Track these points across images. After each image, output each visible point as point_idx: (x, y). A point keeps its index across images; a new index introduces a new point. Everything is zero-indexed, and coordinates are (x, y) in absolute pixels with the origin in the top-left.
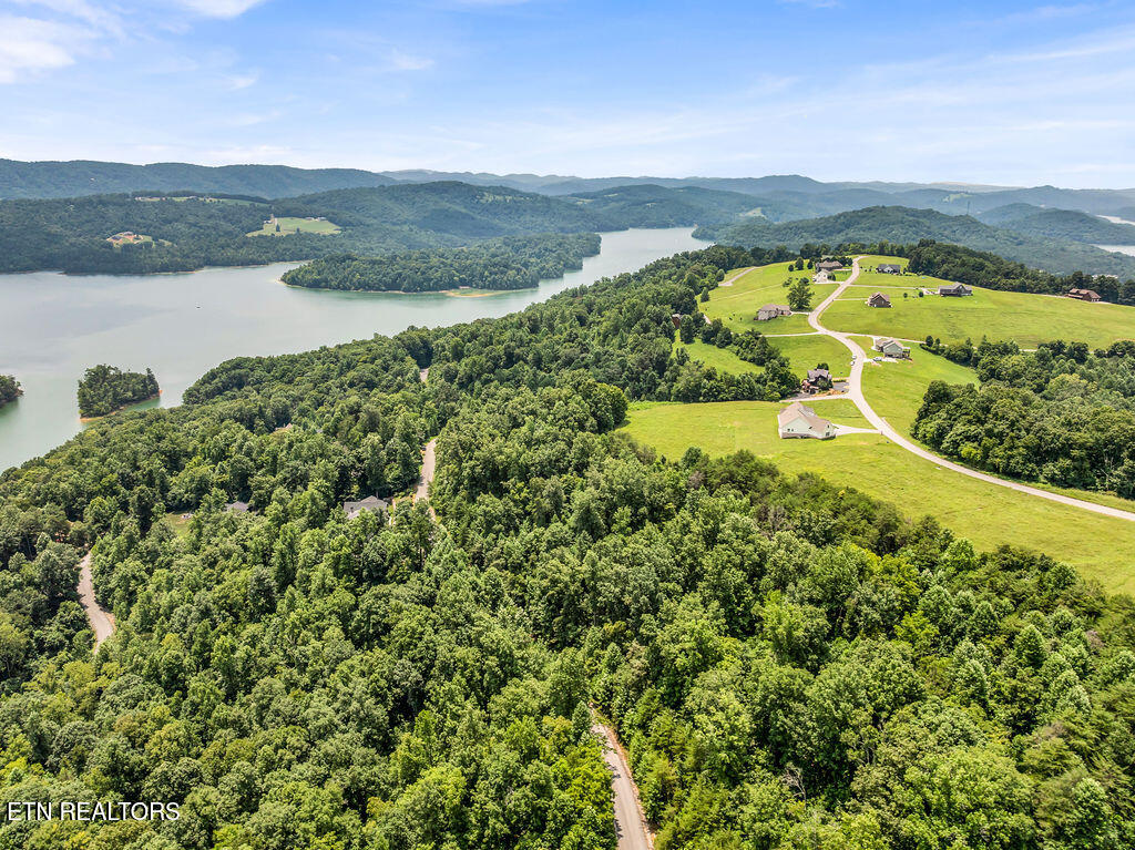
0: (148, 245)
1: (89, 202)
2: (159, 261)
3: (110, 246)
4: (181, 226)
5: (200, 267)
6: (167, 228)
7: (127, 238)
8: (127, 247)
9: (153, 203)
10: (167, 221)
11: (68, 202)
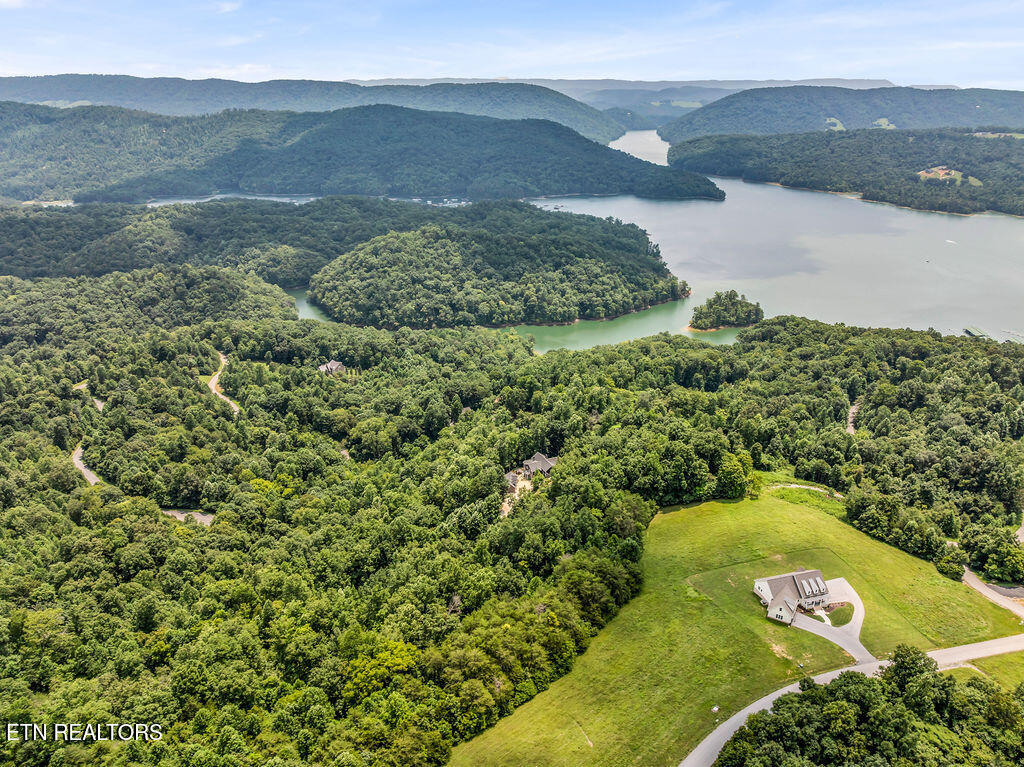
0: (953, 181)
1: (930, 134)
2: (943, 200)
3: (916, 179)
4: (999, 166)
5: (980, 210)
6: (986, 167)
7: (940, 174)
8: (930, 182)
9: (987, 140)
10: (988, 159)
11: (910, 134)
